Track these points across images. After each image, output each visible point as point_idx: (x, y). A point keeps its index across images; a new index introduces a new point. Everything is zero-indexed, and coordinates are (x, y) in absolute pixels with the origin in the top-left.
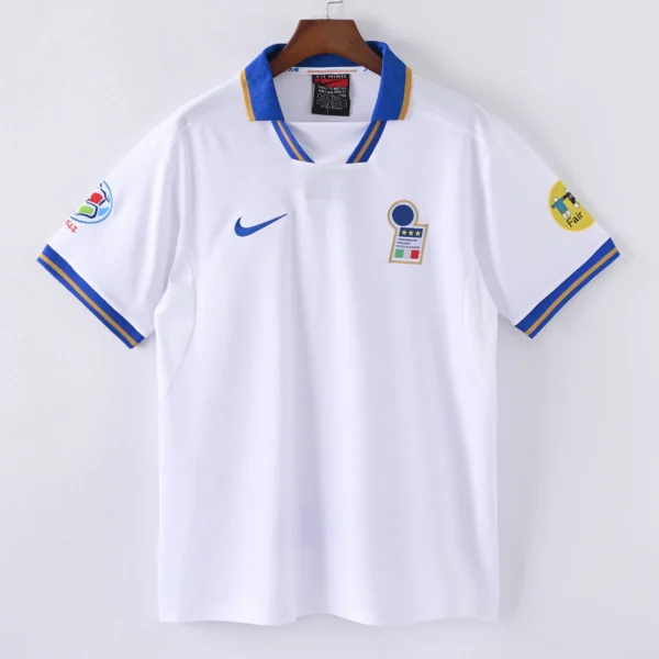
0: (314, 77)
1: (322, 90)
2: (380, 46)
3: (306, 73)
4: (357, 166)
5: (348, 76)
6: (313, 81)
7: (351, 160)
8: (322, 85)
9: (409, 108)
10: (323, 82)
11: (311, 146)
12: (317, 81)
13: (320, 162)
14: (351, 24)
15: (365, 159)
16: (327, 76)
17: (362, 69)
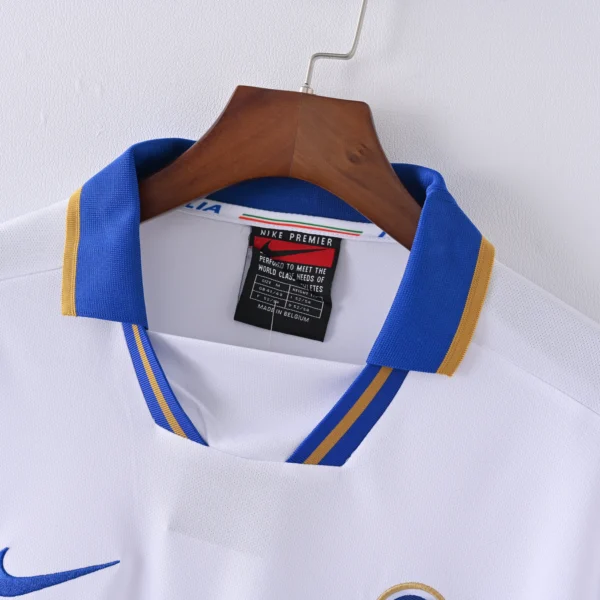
0: (255, 231)
1: (267, 266)
2: (424, 177)
3: (236, 221)
4: (313, 472)
5: (337, 242)
6: (252, 242)
7: (300, 456)
8: (268, 254)
9: (472, 346)
10: (273, 247)
11: (212, 400)
12: (259, 242)
13: (221, 445)
14: (360, 112)
15: (338, 457)
16: (286, 233)
17: (372, 230)
